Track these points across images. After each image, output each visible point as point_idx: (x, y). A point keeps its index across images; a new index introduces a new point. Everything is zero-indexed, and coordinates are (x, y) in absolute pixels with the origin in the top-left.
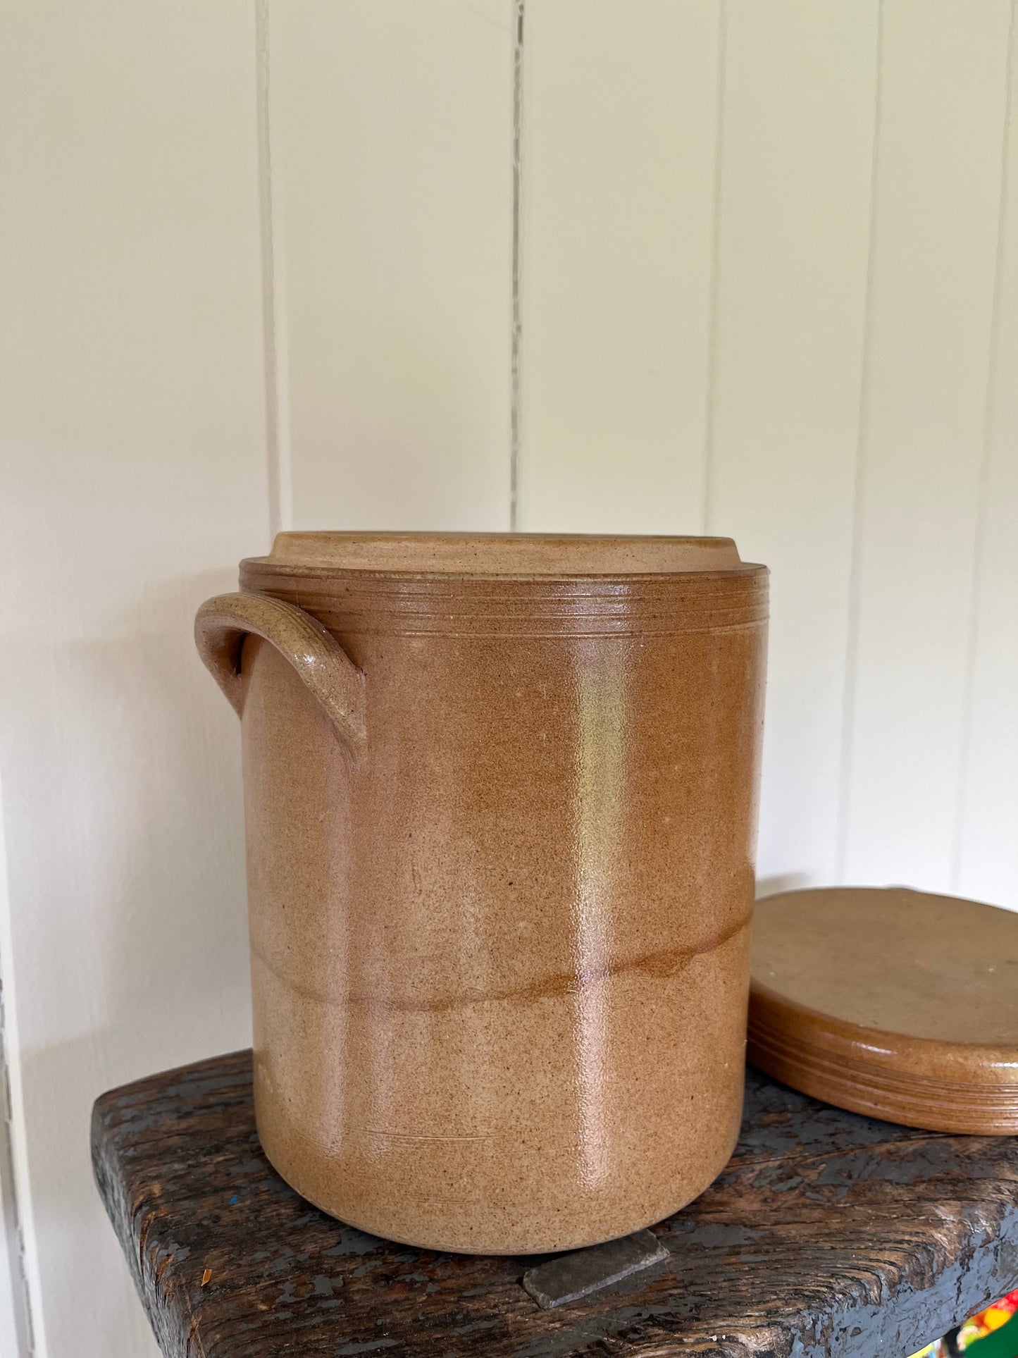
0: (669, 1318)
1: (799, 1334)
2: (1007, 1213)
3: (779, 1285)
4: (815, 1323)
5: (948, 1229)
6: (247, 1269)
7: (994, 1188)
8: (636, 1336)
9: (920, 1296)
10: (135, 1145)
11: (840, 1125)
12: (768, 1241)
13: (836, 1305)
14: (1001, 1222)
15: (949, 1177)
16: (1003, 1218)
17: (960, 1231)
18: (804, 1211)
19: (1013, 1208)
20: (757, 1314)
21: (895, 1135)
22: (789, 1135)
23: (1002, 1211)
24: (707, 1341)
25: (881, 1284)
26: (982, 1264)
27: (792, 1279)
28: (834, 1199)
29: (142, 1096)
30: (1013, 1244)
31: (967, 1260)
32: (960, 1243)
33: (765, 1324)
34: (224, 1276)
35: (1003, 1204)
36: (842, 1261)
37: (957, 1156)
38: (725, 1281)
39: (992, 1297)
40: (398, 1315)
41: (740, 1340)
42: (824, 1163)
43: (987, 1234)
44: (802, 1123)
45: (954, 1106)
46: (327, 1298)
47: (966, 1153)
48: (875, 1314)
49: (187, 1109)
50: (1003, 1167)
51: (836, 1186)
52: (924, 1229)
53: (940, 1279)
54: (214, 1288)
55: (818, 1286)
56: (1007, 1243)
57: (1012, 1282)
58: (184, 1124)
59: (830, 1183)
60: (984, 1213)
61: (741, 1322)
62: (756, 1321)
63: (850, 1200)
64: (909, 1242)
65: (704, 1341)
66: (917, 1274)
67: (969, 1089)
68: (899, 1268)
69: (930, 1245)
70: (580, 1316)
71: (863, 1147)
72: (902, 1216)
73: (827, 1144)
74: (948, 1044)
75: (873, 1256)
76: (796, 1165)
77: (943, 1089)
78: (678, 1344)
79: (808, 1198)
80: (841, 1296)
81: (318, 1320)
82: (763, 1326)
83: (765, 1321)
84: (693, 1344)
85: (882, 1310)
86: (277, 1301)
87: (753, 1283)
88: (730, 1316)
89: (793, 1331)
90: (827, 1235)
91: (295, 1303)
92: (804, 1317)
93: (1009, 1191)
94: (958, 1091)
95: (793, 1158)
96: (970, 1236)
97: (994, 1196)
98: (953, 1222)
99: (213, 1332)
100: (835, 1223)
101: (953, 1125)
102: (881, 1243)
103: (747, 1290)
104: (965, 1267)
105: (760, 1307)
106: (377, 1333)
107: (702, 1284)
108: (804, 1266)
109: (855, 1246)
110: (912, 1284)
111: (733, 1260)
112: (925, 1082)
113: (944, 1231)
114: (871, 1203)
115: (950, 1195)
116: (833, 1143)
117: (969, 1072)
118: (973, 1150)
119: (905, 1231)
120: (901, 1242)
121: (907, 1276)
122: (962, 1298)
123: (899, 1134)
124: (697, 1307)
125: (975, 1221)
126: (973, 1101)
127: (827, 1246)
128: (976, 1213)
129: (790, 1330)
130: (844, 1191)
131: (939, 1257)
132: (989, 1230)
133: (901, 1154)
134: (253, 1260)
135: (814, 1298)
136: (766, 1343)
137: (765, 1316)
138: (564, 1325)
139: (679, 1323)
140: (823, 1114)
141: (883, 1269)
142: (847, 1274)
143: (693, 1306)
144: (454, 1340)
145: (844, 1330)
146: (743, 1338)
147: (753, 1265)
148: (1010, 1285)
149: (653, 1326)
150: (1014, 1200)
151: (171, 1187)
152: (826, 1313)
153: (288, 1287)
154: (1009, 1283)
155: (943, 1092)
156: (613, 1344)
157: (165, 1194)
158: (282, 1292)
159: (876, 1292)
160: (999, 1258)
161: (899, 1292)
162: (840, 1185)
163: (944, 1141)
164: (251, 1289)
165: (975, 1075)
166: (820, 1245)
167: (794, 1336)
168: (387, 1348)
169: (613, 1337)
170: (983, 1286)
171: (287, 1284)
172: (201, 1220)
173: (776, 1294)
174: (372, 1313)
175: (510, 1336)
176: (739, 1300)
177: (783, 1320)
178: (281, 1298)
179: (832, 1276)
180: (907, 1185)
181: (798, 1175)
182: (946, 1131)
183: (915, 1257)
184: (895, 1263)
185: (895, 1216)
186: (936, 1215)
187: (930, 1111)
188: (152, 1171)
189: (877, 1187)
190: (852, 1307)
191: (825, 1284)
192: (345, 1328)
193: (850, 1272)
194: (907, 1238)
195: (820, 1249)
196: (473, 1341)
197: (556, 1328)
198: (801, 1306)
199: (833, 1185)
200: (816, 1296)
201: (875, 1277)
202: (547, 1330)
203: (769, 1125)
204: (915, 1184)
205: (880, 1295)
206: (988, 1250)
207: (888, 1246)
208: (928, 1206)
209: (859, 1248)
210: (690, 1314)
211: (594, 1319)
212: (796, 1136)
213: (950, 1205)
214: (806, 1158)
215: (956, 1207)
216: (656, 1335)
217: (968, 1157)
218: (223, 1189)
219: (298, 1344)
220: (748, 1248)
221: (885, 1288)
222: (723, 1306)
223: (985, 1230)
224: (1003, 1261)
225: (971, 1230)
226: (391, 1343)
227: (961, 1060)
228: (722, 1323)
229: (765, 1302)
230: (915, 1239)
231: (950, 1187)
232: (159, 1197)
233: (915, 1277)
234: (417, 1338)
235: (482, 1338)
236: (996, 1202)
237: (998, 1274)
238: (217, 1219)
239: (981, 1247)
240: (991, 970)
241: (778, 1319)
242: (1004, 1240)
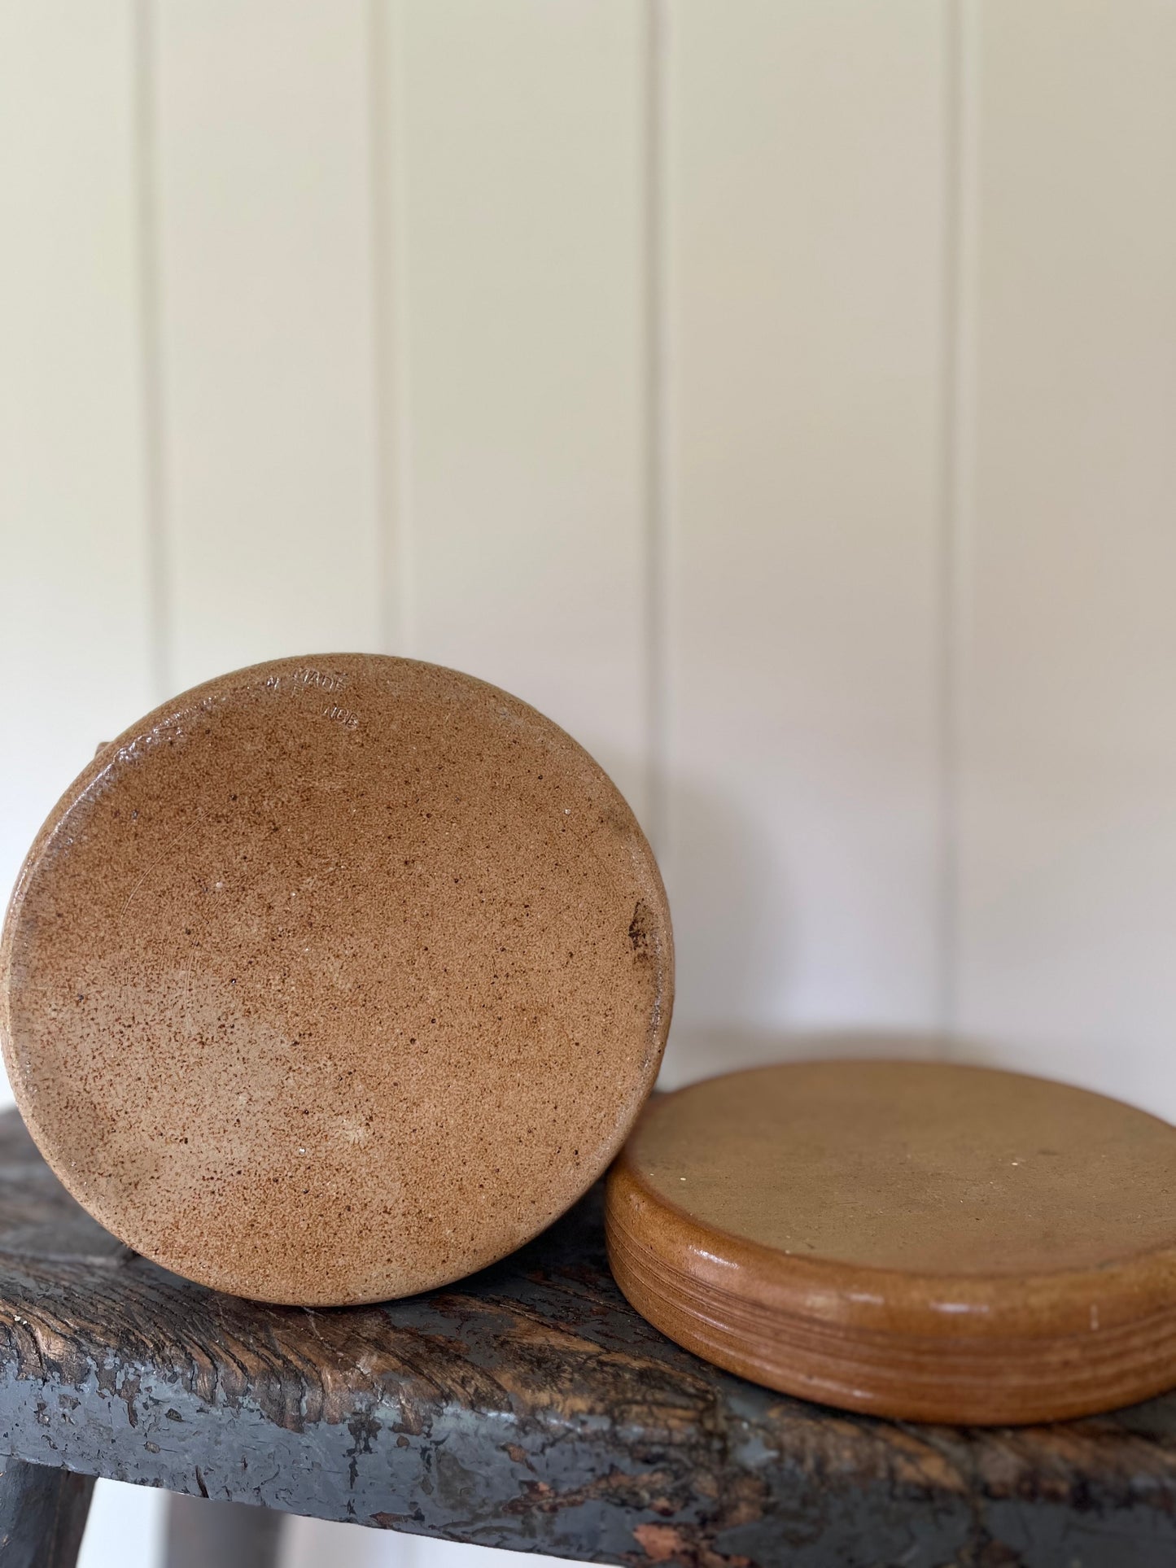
1: (95, 1370)
2: (447, 1411)
4: (116, 1369)
5: (346, 1378)
7: (463, 1376)
9: (275, 1431)
13: (149, 1367)
14: (434, 1417)
16: (439, 1413)
17: (357, 1388)
19: (466, 1411)
20: (71, 1325)
23: (442, 1403)
24: (11, 1317)
25: (218, 1382)
27: (144, 1324)
30: (462, 1466)
31: (364, 1434)
32: (352, 1402)
33: (68, 1336)
39: (428, 1522)
41: (36, 1335)
43: (406, 1419)
48: (201, 1410)
50: (515, 1369)
52: (323, 1362)
53: (311, 1431)
56: (449, 1457)
57: (474, 1527)
60: (413, 1390)
61: (55, 1323)
62: (63, 1328)
64: (286, 1361)
66: (273, 1401)
68: (248, 1378)
72: (327, 1342)
75: (234, 1350)
80: (161, 1362)
82: (65, 1337)
83: (70, 1334)
85: (214, 1413)
89: (90, 1361)
92: (106, 1354)
93: (476, 1389)
96: (373, 1404)
97: (449, 1382)
98: (365, 1375)
102: (262, 1347)
104: (362, 1442)
109: (238, 1335)
110: (262, 1408)
113: (339, 1377)
115: (406, 1355)
119: (300, 1352)
120: (281, 1357)
121: (254, 1394)
122: (361, 1483)
125: (391, 1391)
128: (402, 1383)
129: (85, 1356)
131: (314, 1401)
132: (412, 1416)
136: (54, 1353)
137: (74, 1330)
141: (227, 1365)
142: (188, 1347)
145: (157, 1402)
146: (39, 1335)
148: (471, 1528)
150: (472, 1401)
152: (131, 1367)
154: (465, 1523)
159: (207, 1386)
161: (240, 1405)
167: (88, 1367)
170: (402, 1491)
173: (110, 1323)
177: (86, 1343)
179: (176, 1342)
184: (246, 1369)
185: (322, 1338)
186: (356, 1359)
190: (168, 1381)
193: (193, 1348)
194: (291, 1357)
198: (113, 1343)
201: (211, 1367)
205: (212, 1393)
206: (408, 1445)
207: (263, 1352)
208: (366, 1350)
209: (236, 1339)
215: (391, 1366)
221: (221, 1389)
223: (404, 1412)
224: (444, 1480)
225: (378, 1398)
229: (89, 1321)
230: (298, 1363)
236: (444, 1391)
237: (437, 1494)
239: (392, 1429)
241: (82, 1340)
242: (441, 1447)
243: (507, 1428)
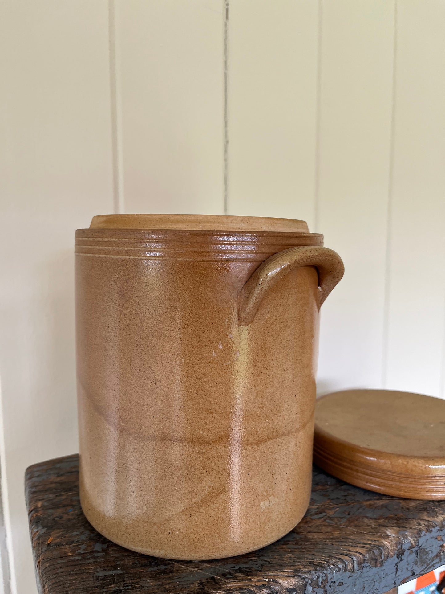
0: (247, 570)
1: (310, 582)
2: (422, 535)
3: (303, 559)
4: (318, 577)
5: (391, 540)
6: (68, 539)
7: (417, 523)
8: (230, 576)
9: (375, 570)
10: (36, 486)
11: (350, 492)
12: (302, 539)
13: (329, 570)
14: (419, 539)
15: (396, 517)
16: (420, 537)
17: (397, 541)
18: (323, 528)
19: (426, 532)
20: (289, 571)
21: (375, 497)
22: (325, 495)
23: (419, 534)
24: (263, 581)
25: (354, 563)
26: (409, 558)
27: (310, 557)
28: (339, 524)
29: (45, 467)
30: (426, 550)
31: (400, 555)
32: (397, 547)
33: (293, 576)
34: (58, 540)
35: (420, 531)
36: (335, 551)
37: (403, 508)
38: (278, 555)
39: (416, 574)
40: (126, 561)
41: (279, 582)
42: (339, 508)
43: (412, 544)
44: (333, 490)
45: (402, 485)
46: (98, 552)
47: (407, 507)
48: (350, 576)
49: (62, 473)
50: (424, 514)
51: (341, 518)
52: (379, 539)
53: (386, 563)
54: (52, 545)
55: (321, 561)
56: (423, 550)
57: (427, 569)
58: (59, 479)
59: (339, 516)
60: (410, 534)
61: (281, 573)
62: (288, 574)
63: (346, 524)
64: (370, 544)
65: (261, 580)
66: (373, 559)
67: (409, 477)
68: (364, 556)
69: (381, 546)
70: (207, 566)
71: (358, 501)
72: (369, 532)
73: (342, 500)
74: (399, 456)
75: (351, 549)
76: (325, 508)
77: (397, 476)
78: (249, 581)
79: (326, 522)
80: (332, 566)
81: (92, 561)
82: (291, 576)
83: (293, 574)
84: (255, 582)
85: (354, 575)
86: (77, 552)
87: (290, 557)
88: (276, 571)
89: (307, 580)
90: (331, 538)
91: (84, 553)
92: (313, 574)
93: (425, 525)
94: (404, 477)
95: (324, 505)
96: (402, 544)
97: (416, 526)
98: (394, 537)
99: (46, 563)
100: (336, 534)
101: (402, 494)
102: (356, 544)
103: (287, 560)
104: (400, 559)
105: (292, 568)
106: (115, 568)
107: (266, 556)
108: (316, 551)
109: (343, 544)
110: (370, 564)
111: (284, 546)
112: (389, 473)
113: (389, 541)
114: (355, 526)
115: (395, 525)
116: (345, 499)
117: (409, 469)
118: (411, 506)
119: (369, 539)
120: (366, 544)
121: (368, 560)
122: (399, 573)
123: (377, 497)
124: (262, 566)
125: (405, 537)
126: (411, 483)
127: (330, 543)
128: (406, 533)
129: (305, 579)
130: (345, 520)
131: (385, 553)
132: (413, 542)
133: (376, 505)
134: (72, 535)
135: (318, 566)
136: (292, 584)
137: (293, 572)
138: (199, 569)
139: (252, 572)
140: (344, 487)
141: (355, 556)
142: (337, 556)
143: (260, 565)
144: (148, 573)
145: (334, 582)
146: (281, 581)
147: (293, 550)
148: (426, 570)
149: (239, 573)
150: (426, 529)
151: (46, 504)
152: (324, 573)
153: (83, 547)
154: (425, 568)
155: (397, 478)
156: (218, 579)
157: (43, 507)
158: (80, 549)
159: (351, 566)
160: (419, 557)
161: (363, 567)
162: (343, 518)
163: (398, 501)
164: (67, 547)
165: (412, 470)
166: (326, 543)
167: (307, 582)
168: (118, 574)
169: (219, 576)
170: (410, 568)
171: (83, 545)
172: (55, 518)
173: (300, 563)
174: (116, 560)
175: (173, 573)
176: (282, 564)
177: (301, 575)
178: (79, 551)
179: (329, 557)
180: (375, 519)
181: (324, 512)
182: (399, 496)
183: (373, 551)
184: (361, 553)
185: (366, 532)
186: (386, 533)
187: (391, 487)
188: (41, 497)
189: (361, 519)
190: (338, 572)
191: (325, 560)
192: (102, 565)
193: (338, 556)
194: (369, 542)
195: (327, 544)
196: (156, 574)
197: (195, 571)
198: (311, 569)
199: (340, 517)
200: (320, 565)
201: (350, 559)
202: (190, 571)
203: (317, 490)
204: (379, 519)
205: (353, 568)
206: (412, 552)
207: (359, 545)
208: (383, 529)
209: (345, 545)
210: (258, 569)
211: (213, 568)
212: (328, 496)
213: (393, 529)
214: (330, 505)
215: (397, 530)
216: (239, 577)
217: (408, 509)
218: (68, 505)
219: (80, 570)
220: (292, 542)
221: (356, 565)
222: (274, 566)
223: (410, 542)
224: (421, 558)
225: (402, 541)
226: (120, 572)
227: (405, 463)
228: (271, 574)
229: (294, 566)
230: (373, 543)
231: (396, 521)
232: (40, 508)
233: (372, 561)
234: (132, 571)
235: (160, 573)
236: (417, 529)
237: (418, 564)
238: (61, 518)
239: (408, 550)
240: (432, 426)
241: (300, 574)
242: (421, 548)
243: (437, 532)
